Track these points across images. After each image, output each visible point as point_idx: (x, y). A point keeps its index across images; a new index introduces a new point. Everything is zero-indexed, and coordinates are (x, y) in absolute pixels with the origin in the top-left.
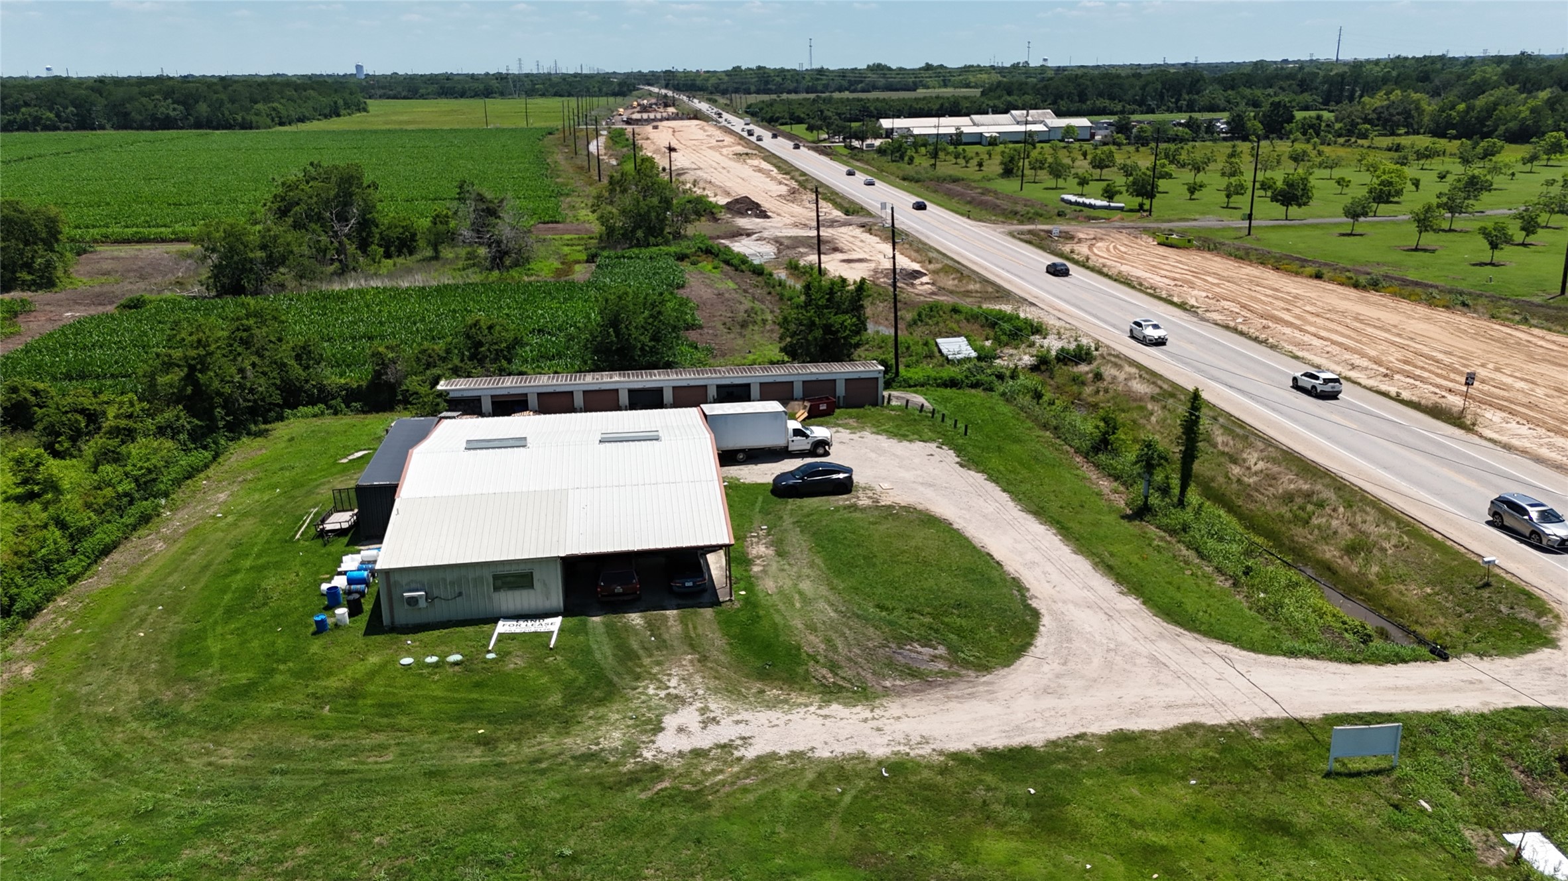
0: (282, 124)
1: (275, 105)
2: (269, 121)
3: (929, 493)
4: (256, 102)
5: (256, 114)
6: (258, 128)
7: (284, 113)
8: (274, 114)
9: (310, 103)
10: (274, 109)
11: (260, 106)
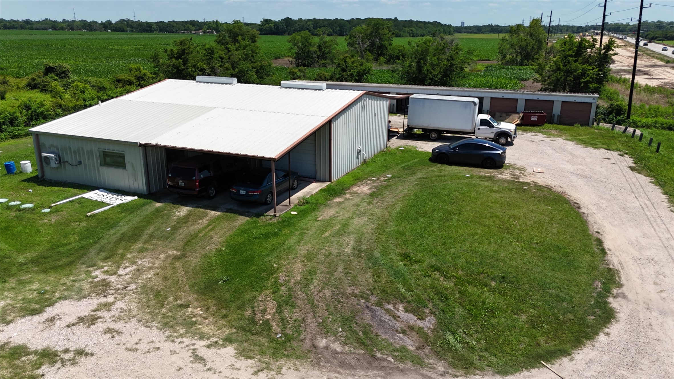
0: (413, 36)
1: (413, 29)
2: (408, 35)
3: (579, 182)
4: (405, 27)
5: (403, 32)
6: (403, 37)
7: (415, 32)
8: (411, 32)
9: (428, 29)
10: (411, 30)
11: (406, 29)
